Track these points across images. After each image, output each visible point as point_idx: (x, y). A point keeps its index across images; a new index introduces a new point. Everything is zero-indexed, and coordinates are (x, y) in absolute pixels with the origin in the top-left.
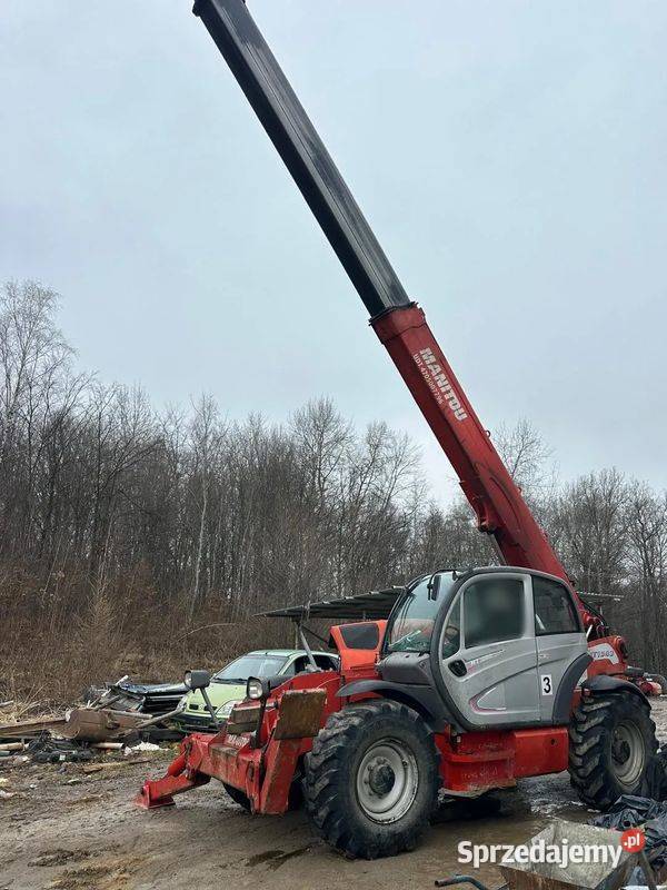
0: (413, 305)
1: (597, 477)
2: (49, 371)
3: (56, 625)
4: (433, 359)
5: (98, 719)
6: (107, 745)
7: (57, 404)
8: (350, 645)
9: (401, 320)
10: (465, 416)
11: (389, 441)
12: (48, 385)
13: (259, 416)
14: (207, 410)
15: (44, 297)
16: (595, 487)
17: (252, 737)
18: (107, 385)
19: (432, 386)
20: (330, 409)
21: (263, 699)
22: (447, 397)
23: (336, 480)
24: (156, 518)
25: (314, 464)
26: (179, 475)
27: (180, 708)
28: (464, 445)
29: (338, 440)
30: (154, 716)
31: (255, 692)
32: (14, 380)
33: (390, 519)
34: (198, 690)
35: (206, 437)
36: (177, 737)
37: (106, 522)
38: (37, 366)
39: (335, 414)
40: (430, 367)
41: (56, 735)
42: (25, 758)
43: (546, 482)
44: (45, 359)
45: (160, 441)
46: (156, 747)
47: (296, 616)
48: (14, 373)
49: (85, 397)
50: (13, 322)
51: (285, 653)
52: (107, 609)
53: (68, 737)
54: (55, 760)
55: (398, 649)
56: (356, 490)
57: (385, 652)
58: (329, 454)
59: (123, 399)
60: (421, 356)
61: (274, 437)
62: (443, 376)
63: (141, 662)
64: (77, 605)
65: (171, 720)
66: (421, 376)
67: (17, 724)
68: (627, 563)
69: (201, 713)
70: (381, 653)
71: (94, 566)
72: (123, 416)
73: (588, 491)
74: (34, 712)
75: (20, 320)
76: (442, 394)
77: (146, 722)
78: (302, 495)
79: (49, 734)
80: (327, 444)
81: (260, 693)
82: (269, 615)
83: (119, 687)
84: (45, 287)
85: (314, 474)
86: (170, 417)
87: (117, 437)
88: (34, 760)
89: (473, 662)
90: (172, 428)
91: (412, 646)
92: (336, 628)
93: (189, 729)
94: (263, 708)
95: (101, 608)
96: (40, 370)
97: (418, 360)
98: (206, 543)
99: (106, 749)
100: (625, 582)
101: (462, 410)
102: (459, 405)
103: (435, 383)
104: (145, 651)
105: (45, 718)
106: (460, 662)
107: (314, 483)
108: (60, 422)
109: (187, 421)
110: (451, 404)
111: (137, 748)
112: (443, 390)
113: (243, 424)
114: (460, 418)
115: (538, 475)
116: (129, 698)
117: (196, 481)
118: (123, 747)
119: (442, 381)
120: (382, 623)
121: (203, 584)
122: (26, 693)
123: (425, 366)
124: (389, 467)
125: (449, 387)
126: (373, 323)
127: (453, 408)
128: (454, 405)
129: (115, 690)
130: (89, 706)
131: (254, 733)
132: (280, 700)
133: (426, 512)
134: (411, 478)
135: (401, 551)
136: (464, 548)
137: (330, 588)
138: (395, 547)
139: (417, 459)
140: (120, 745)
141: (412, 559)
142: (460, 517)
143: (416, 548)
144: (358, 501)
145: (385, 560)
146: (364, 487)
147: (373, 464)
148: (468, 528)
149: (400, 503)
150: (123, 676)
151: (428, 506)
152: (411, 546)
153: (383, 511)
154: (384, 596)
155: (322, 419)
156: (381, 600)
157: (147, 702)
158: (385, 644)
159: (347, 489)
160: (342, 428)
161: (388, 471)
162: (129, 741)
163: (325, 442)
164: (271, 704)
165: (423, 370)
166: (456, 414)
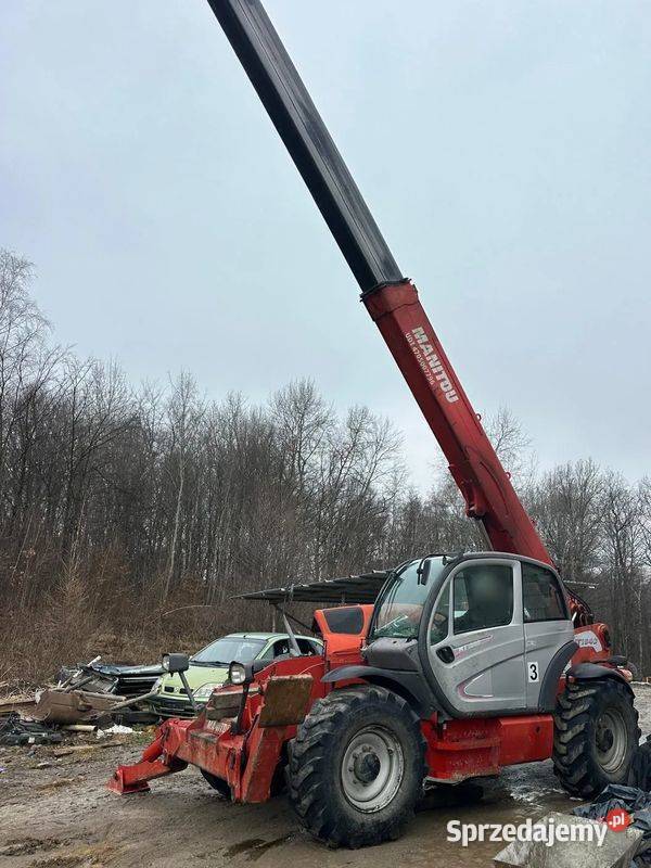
0: (406, 282)
1: (574, 468)
2: (23, 343)
3: (26, 605)
4: (425, 338)
5: (70, 702)
6: (78, 727)
7: (31, 378)
8: (335, 629)
9: (394, 297)
10: (456, 398)
11: (370, 426)
12: (21, 358)
13: (239, 396)
14: (186, 388)
15: (17, 266)
16: (571, 477)
17: (232, 723)
18: (82, 360)
19: (424, 367)
20: (310, 391)
21: (246, 684)
22: (438, 378)
23: (316, 462)
24: (130, 496)
25: (293, 446)
26: (155, 454)
27: (154, 690)
28: (455, 427)
29: (319, 423)
30: (128, 698)
31: (237, 677)
33: (370, 503)
34: (176, 675)
35: (184, 416)
36: (152, 719)
37: (79, 500)
38: (10, 337)
39: (317, 396)
40: (422, 347)
41: (25, 716)
43: (524, 470)
44: (18, 331)
45: (135, 418)
46: (129, 730)
47: (275, 599)
49: (59, 371)
51: (263, 636)
52: (79, 589)
53: (37, 719)
54: (24, 742)
55: (384, 634)
56: (336, 474)
57: (372, 637)
58: (309, 437)
59: (98, 374)
60: (413, 335)
61: (254, 418)
62: (435, 357)
63: (114, 643)
64: (48, 583)
65: (145, 702)
66: (413, 356)
68: (600, 553)
69: (176, 696)
70: (367, 638)
71: (66, 545)
72: (99, 391)
73: (564, 481)
74: (2, 692)
76: (434, 375)
77: (121, 704)
78: (281, 477)
79: (17, 715)
80: (309, 426)
81: (243, 678)
82: (247, 598)
83: (91, 668)
84: (19, 256)
85: (293, 457)
86: (146, 395)
87: (92, 413)
88: (2, 742)
89: (461, 649)
90: (148, 406)
92: (320, 612)
93: (164, 712)
94: (245, 694)
95: (73, 586)
96: (12, 342)
97: (410, 340)
98: (182, 525)
99: (77, 731)
100: (597, 570)
101: (453, 392)
102: (450, 387)
103: (427, 363)
104: (118, 632)
105: (14, 699)
106: (448, 648)
107: (293, 466)
108: (33, 397)
109: (164, 399)
110: (442, 385)
111: (110, 730)
112: (435, 371)
113: (222, 404)
114: (451, 401)
115: (516, 464)
116: (101, 679)
117: (173, 460)
118: (96, 730)
119: (434, 361)
120: (368, 608)
121: (178, 565)
123: (417, 345)
125: (441, 368)
126: (365, 299)
127: (444, 389)
128: (446, 386)
129: (88, 671)
130: (60, 686)
131: (235, 719)
132: (265, 686)
133: (404, 498)
134: (391, 463)
135: (380, 536)
136: (442, 535)
137: (307, 572)
138: (374, 531)
139: (397, 444)
140: (92, 727)
141: (390, 545)
142: (438, 503)
143: (394, 534)
144: (337, 485)
145: (363, 545)
146: (344, 471)
147: (354, 448)
148: (446, 514)
149: (380, 488)
150: (95, 657)
151: (407, 491)
152: (389, 531)
153: (362, 496)
154: (364, 580)
155: (302, 402)
156: (359, 584)
157: (120, 683)
158: (371, 629)
159: (326, 473)
160: (324, 411)
161: (368, 456)
162: (100, 723)
163: (306, 424)
164: (254, 688)
165: (415, 349)
166: (447, 396)
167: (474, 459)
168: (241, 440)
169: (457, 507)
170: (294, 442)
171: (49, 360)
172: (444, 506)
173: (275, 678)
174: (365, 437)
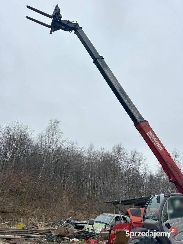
0: (145, 121)
2: (57, 138)
3: (54, 201)
4: (152, 134)
5: (63, 230)
6: (65, 238)
7: (59, 145)
8: (133, 215)
9: (142, 125)
10: (162, 149)
11: (137, 155)
12: (57, 141)
13: (103, 148)
14: (91, 147)
15: (58, 122)
17: (106, 242)
18: (70, 141)
19: (152, 141)
20: (121, 146)
21: (110, 231)
22: (157, 144)
23: (123, 164)
24: (78, 173)
25: (117, 160)
26: (84, 162)
27: (84, 228)
28: (163, 157)
29: (123, 154)
30: (78, 230)
31: (108, 228)
32: (50, 140)
33: (139, 176)
34: (91, 225)
35: (91, 153)
36: (84, 237)
37: (67, 174)
38: (55, 137)
39: (122, 147)
40: (151, 136)
41: (53, 233)
42: (45, 240)
44: (57, 136)
45: (80, 154)
46: (78, 240)
47: (114, 203)
48: (50, 139)
49: (65, 144)
50: (51, 128)
51: (112, 215)
52: (66, 198)
53: (56, 234)
54: (52, 241)
55: (148, 218)
56: (129, 168)
57: (144, 218)
58: (121, 157)
59: (73, 144)
60: (148, 133)
61: (107, 153)
62: (155, 138)
63: (74, 213)
64: (59, 196)
65: (82, 232)
66: (149, 138)
67: (44, 229)
69: (90, 231)
70: (143, 219)
71: (64, 186)
72: (73, 148)
74: (48, 226)
75: (52, 127)
76: (155, 143)
77: (76, 232)
78: (114, 168)
79: (51, 233)
80: (121, 155)
81: (109, 229)
82: (107, 203)
83: (69, 221)
84: (58, 120)
85: (117, 163)
86: (83, 148)
87: (71, 153)
88: (47, 241)
89: (172, 224)
90: (83, 151)
91: (153, 217)
92: (129, 209)
93: (87, 235)
94: (110, 234)
95: (65, 197)
96: (56, 138)
97: (148, 134)
98: (90, 181)
99: (65, 239)
101: (161, 147)
102: (160, 146)
103: (153, 140)
104: (75, 210)
105: (50, 228)
106: (169, 224)
107: (117, 165)
108: (59, 150)
109: (86, 149)
110: (158, 145)
111: (73, 240)
112: (155, 142)
113: (100, 150)
114: (161, 149)
116: (71, 224)
117: (88, 164)
118: (70, 239)
119: (155, 139)
120: (142, 209)
122: (46, 220)
123: (150, 136)
124: (137, 161)
125: (157, 141)
126: (135, 125)
127: (159, 147)
128: (159, 146)
129: (68, 221)
130: (61, 225)
131: (107, 241)
132: (116, 232)
133: (148, 174)
134: (144, 165)
135: (142, 185)
136: (161, 185)
137: (122, 195)
138: (140, 184)
139: (145, 159)
140: (69, 238)
141: (145, 188)
142: (158, 176)
143: (146, 185)
144: (129, 171)
145: (138, 188)
146: (131, 167)
147: (133, 161)
148: (161, 179)
149: (141, 171)
150: (69, 217)
151: (149, 173)
152: (145, 184)
153: (136, 174)
154: (139, 199)
155: (119, 149)
156: (138, 200)
157: (76, 226)
158: (144, 216)
159: (126, 167)
160: (124, 151)
161: (137, 163)
162: (71, 237)
163: (120, 154)
164: (112, 232)
165: (149, 137)
166: (160, 148)
167: (169, 166)
168: (104, 159)
169: (165, 177)
170: (117, 159)
171: (63, 142)
172: (160, 177)
173: (118, 230)
174: (136, 157)
